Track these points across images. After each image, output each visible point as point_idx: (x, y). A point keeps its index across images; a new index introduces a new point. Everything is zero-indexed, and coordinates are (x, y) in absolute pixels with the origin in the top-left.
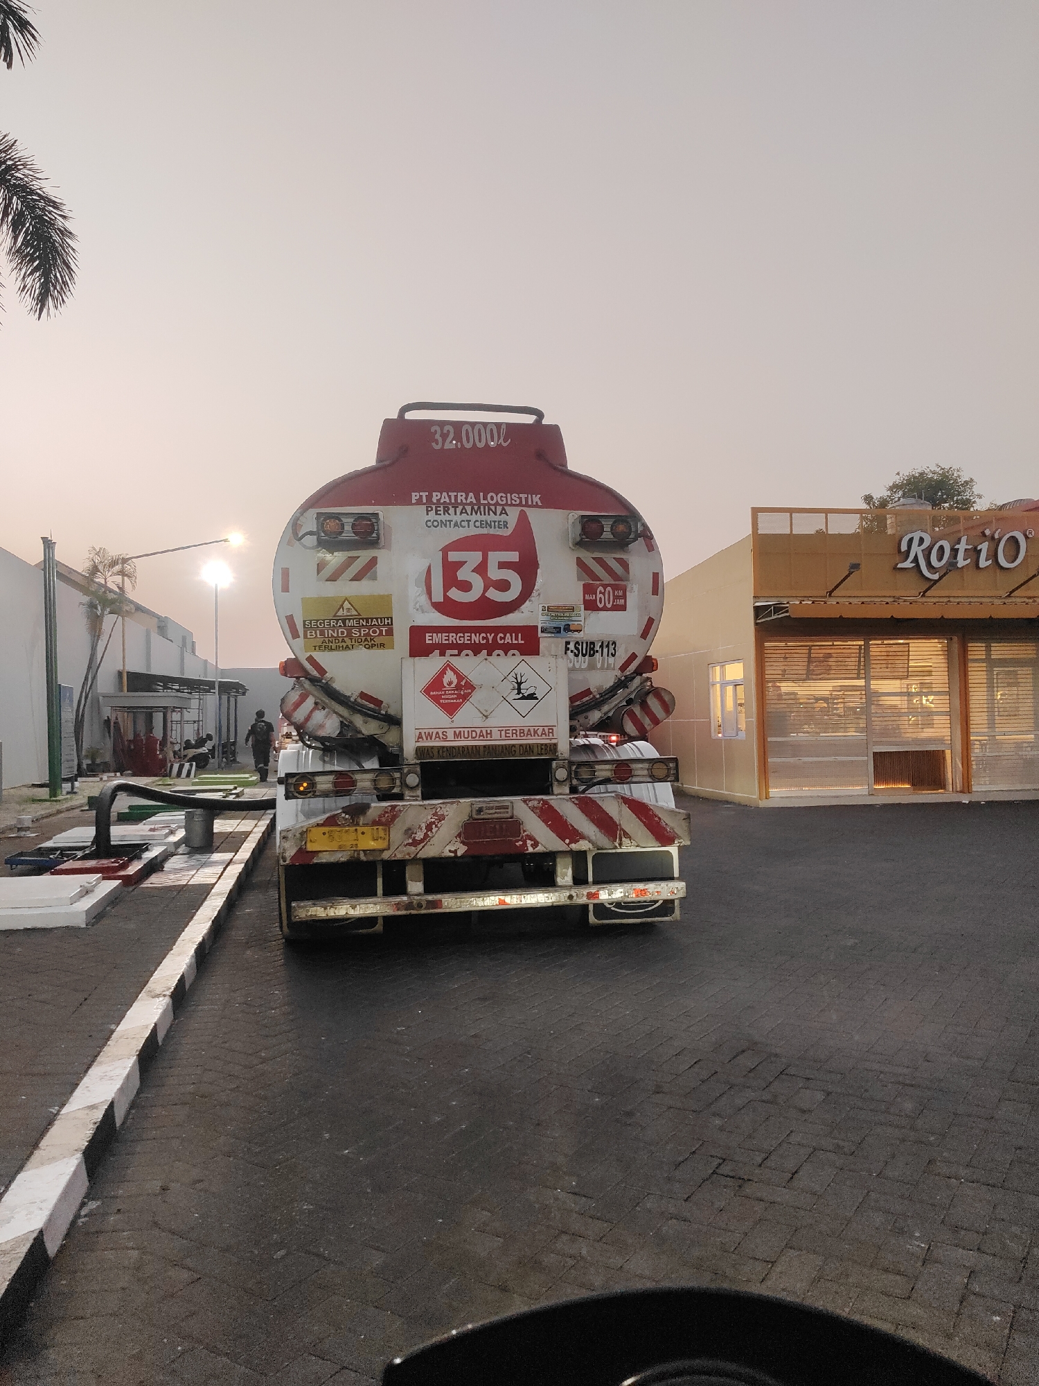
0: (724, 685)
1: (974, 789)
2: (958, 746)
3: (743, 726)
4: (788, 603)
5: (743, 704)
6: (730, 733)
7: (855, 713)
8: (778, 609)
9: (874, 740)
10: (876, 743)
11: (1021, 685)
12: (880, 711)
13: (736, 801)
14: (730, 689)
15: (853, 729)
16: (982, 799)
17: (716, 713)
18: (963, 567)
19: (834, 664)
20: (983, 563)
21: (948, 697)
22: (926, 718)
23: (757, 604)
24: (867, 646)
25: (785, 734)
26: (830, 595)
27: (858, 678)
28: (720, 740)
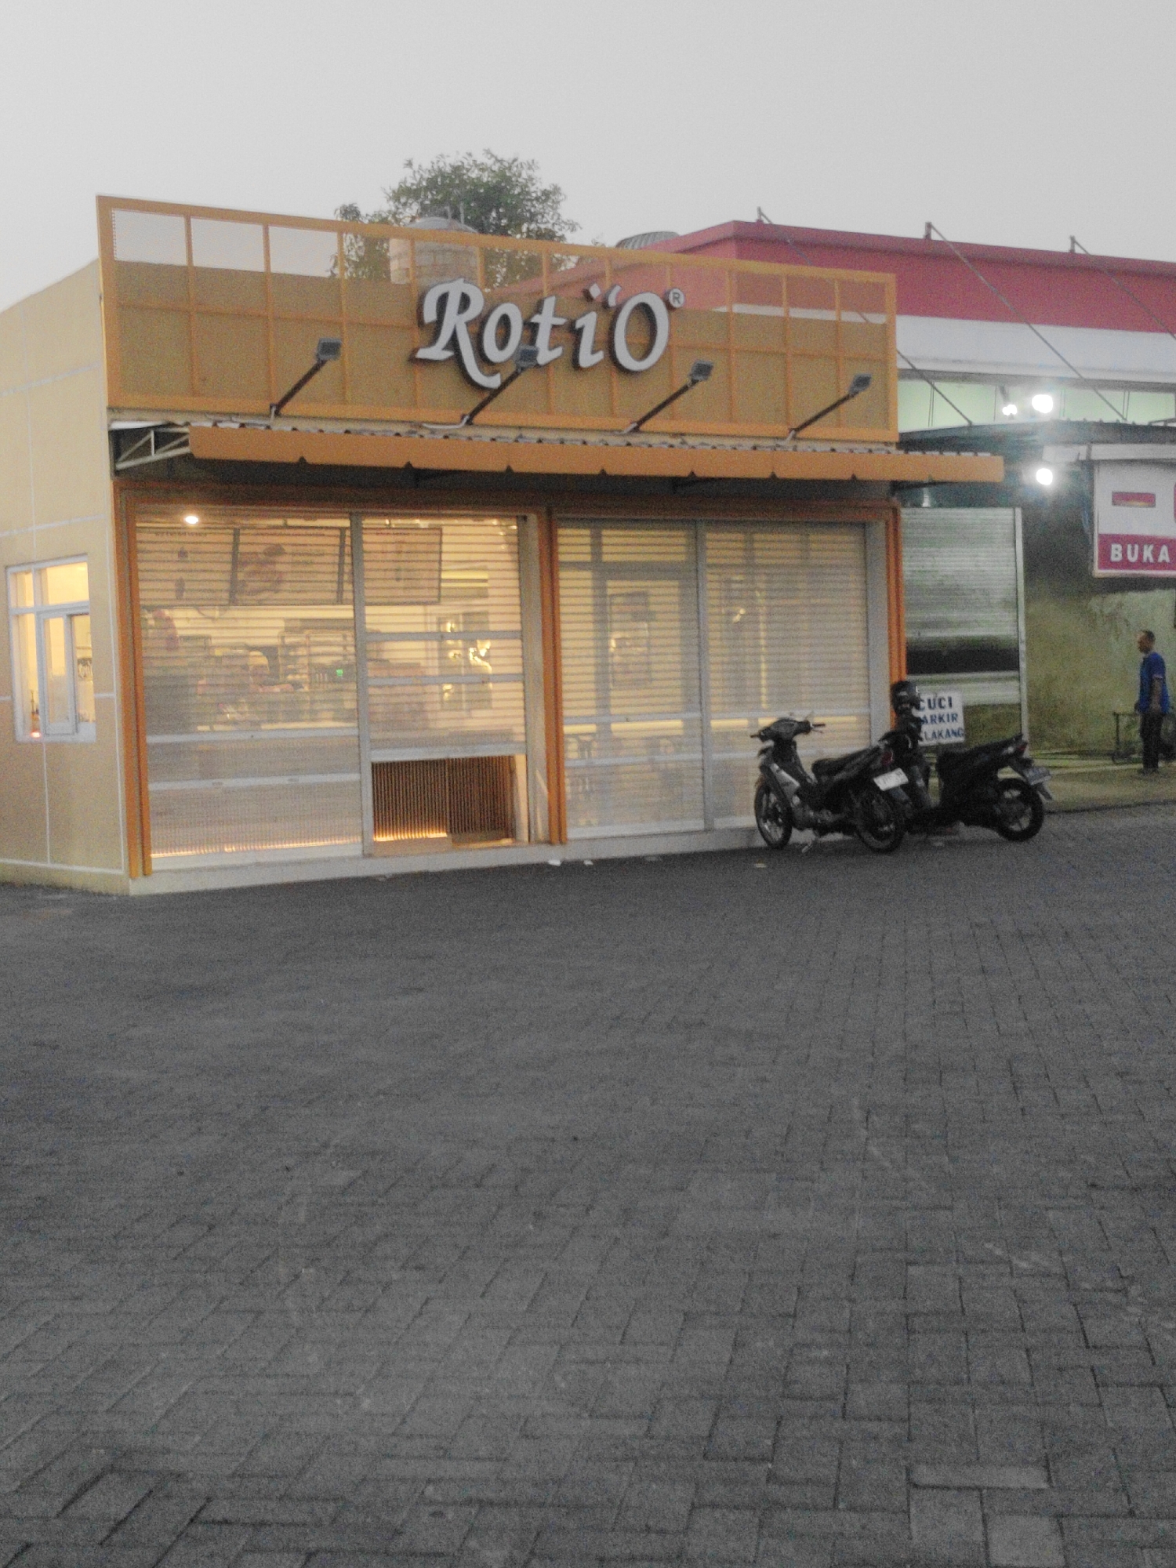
0: (43, 615)
1: (572, 833)
2: (540, 745)
3: (88, 711)
4: (187, 424)
5: (90, 659)
6: (60, 728)
7: (333, 679)
8: (165, 436)
9: (375, 736)
10: (376, 745)
11: (659, 616)
12: (385, 673)
13: (78, 883)
14: (57, 626)
15: (330, 715)
16: (587, 856)
17: (28, 684)
18: (547, 365)
19: (289, 568)
20: (587, 358)
21: (518, 643)
22: (476, 688)
23: (118, 425)
24: (357, 530)
25: (184, 726)
26: (277, 414)
27: (340, 601)
28: (35, 744)
